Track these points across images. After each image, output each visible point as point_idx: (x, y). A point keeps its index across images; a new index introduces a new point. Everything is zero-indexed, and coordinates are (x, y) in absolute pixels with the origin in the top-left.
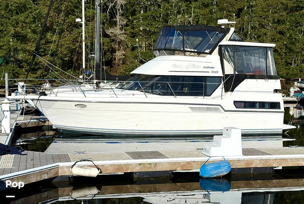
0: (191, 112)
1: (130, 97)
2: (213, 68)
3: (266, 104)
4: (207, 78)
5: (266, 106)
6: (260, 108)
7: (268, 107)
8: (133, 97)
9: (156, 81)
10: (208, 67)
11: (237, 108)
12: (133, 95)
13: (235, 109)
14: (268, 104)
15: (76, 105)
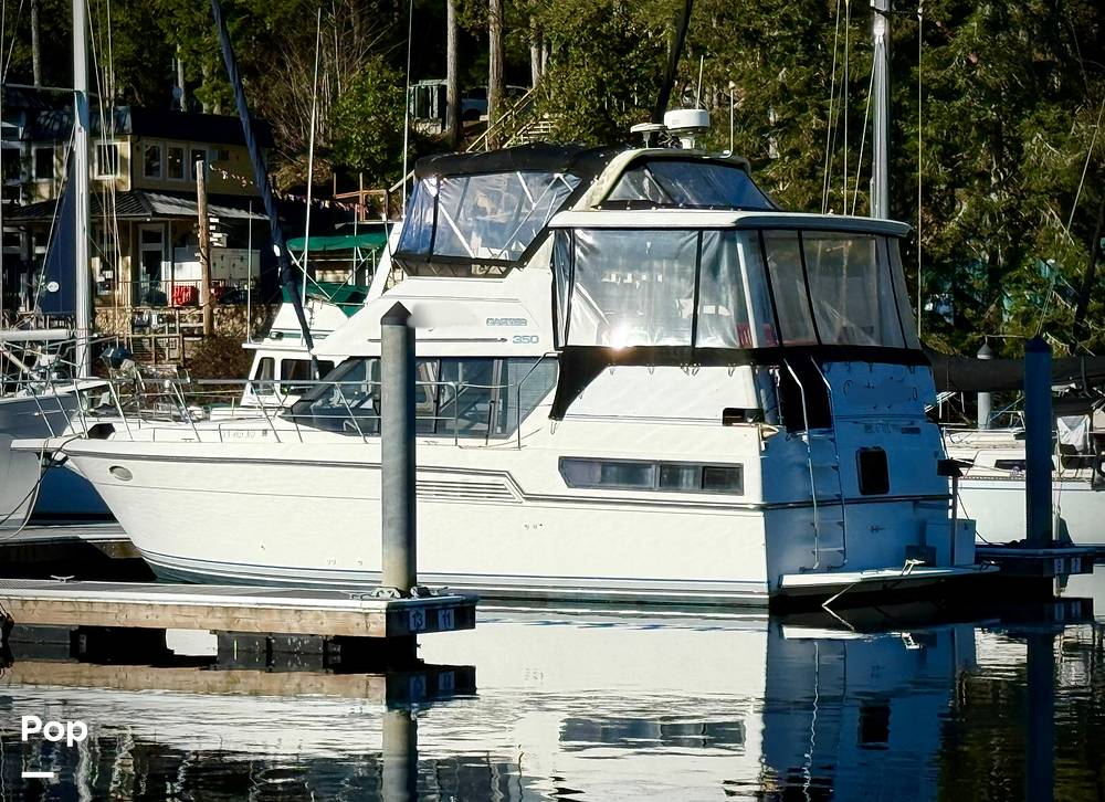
3: (685, 472)
5: (684, 480)
7: (695, 483)
10: (504, 322)
11: (570, 485)
13: (565, 490)
14: (691, 472)
15: (112, 469)
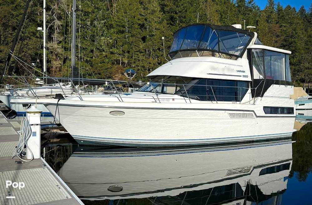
0: (230, 118)
1: (170, 102)
2: (244, 72)
3: (285, 109)
4: (238, 83)
6: (281, 114)
7: (286, 112)
8: (173, 102)
9: (195, 84)
10: (240, 71)
11: (265, 113)
12: (173, 99)
13: (264, 115)
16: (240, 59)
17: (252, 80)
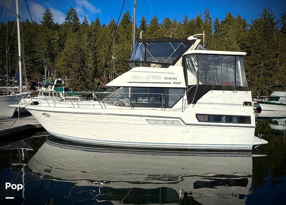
0: (148, 124)
1: (90, 107)
4: (170, 90)
5: (234, 120)
6: (226, 122)
7: (237, 121)
10: (170, 78)
11: (199, 121)
12: (94, 105)
14: (236, 118)
15: (43, 114)
16: (171, 67)
17: (186, 86)
